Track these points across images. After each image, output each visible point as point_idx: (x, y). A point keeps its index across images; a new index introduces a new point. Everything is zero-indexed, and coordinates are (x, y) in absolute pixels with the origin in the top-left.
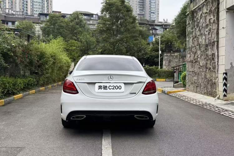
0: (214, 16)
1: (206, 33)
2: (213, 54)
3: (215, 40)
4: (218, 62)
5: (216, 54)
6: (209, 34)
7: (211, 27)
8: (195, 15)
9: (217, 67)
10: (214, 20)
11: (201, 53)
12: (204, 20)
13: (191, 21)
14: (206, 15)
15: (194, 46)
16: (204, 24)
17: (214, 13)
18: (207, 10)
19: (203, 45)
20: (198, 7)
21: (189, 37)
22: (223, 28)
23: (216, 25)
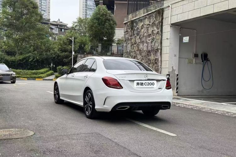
0: (158, 28)
1: (148, 41)
2: (156, 59)
3: (159, 47)
4: (161, 66)
5: (160, 59)
6: (152, 42)
7: (154, 37)
8: (135, 24)
9: (160, 70)
10: (158, 32)
11: (142, 57)
12: (145, 30)
13: (129, 29)
14: (148, 26)
15: (133, 51)
16: (145, 34)
17: (157, 26)
18: (150, 22)
19: (145, 51)
20: (138, 18)
21: (127, 43)
22: (167, 39)
23: (160, 36)
